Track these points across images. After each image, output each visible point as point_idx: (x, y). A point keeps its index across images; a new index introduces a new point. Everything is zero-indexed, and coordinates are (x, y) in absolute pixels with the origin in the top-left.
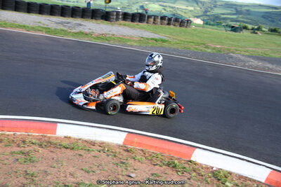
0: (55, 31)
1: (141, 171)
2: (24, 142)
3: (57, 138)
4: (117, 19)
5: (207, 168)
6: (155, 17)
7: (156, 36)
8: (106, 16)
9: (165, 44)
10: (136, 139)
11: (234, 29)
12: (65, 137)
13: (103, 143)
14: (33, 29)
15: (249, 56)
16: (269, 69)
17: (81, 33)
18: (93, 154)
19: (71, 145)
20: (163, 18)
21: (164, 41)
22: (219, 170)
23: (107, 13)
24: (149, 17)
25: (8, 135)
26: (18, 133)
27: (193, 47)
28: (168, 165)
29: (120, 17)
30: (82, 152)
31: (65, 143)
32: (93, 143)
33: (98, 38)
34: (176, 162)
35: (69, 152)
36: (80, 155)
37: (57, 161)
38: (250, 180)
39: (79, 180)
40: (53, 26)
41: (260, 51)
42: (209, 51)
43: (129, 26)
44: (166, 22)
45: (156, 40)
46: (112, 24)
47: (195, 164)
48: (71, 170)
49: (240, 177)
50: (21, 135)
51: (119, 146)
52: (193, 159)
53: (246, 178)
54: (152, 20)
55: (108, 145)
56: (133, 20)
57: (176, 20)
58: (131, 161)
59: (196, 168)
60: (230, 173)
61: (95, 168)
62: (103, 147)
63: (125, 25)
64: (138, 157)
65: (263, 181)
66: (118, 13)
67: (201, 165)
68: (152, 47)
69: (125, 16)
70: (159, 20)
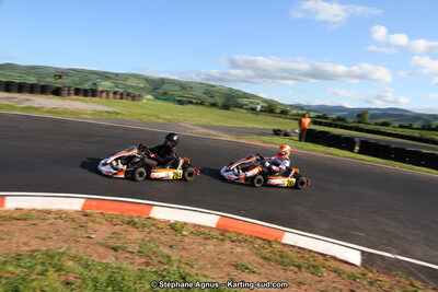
1: (102, 232)
3: (7, 211)
4: (69, 94)
5: (165, 222)
6: (108, 92)
7: (110, 109)
8: (57, 92)
9: (119, 116)
10: (95, 203)
11: (181, 103)
13: (60, 211)
15: (196, 125)
16: (213, 135)
17: (29, 108)
18: (49, 222)
19: (24, 216)
20: (115, 93)
21: (118, 114)
22: (176, 223)
23: (58, 88)
24: (102, 92)
27: (145, 119)
28: (128, 223)
29: (73, 92)
30: (36, 222)
31: (17, 215)
32: (49, 212)
33: (49, 111)
34: (136, 220)
35: (21, 223)
36: (35, 224)
37: (7, 233)
38: (204, 227)
39: (34, 248)
41: (204, 121)
42: (160, 121)
43: (82, 101)
44: (118, 97)
45: (109, 113)
46: (64, 99)
47: (155, 220)
48: (25, 239)
49: (195, 225)
51: (77, 212)
52: (151, 215)
53: (199, 226)
54: (104, 95)
55: (65, 212)
56: (85, 95)
57: (128, 95)
58: (90, 224)
59: (155, 223)
60: (186, 224)
61: (52, 235)
62: (59, 214)
63: (77, 100)
64: (98, 220)
65: (214, 226)
66: (69, 88)
67: (159, 220)
68: (107, 119)
69: (77, 92)
70: (111, 95)
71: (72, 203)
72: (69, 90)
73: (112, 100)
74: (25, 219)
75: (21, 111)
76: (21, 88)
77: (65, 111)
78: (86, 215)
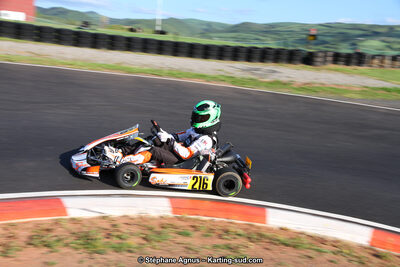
0: (243, 81)
2: (227, 232)
4: (325, 62)
6: (382, 57)
7: (387, 85)
8: (308, 60)
12: (282, 229)
13: (337, 241)
14: (215, 79)
18: (330, 256)
19: (292, 241)
20: (394, 58)
23: (311, 54)
24: (373, 57)
25: (205, 221)
26: (217, 219)
29: (330, 59)
30: (312, 253)
31: (282, 237)
32: (322, 241)
33: (301, 88)
35: (292, 252)
36: (310, 257)
40: (238, 74)
43: (343, 71)
45: (388, 91)
46: (318, 70)
50: (221, 222)
51: (363, 248)
54: (376, 61)
55: (347, 246)
56: (348, 63)
62: (338, 246)
63: (336, 70)
66: (326, 52)
68: (383, 100)
69: (337, 58)
70: (387, 62)
71: (356, 233)
72: (326, 56)
73: (388, 71)
74: (295, 247)
75: (267, 87)
76: (264, 55)
77: (322, 88)
78: (377, 256)
